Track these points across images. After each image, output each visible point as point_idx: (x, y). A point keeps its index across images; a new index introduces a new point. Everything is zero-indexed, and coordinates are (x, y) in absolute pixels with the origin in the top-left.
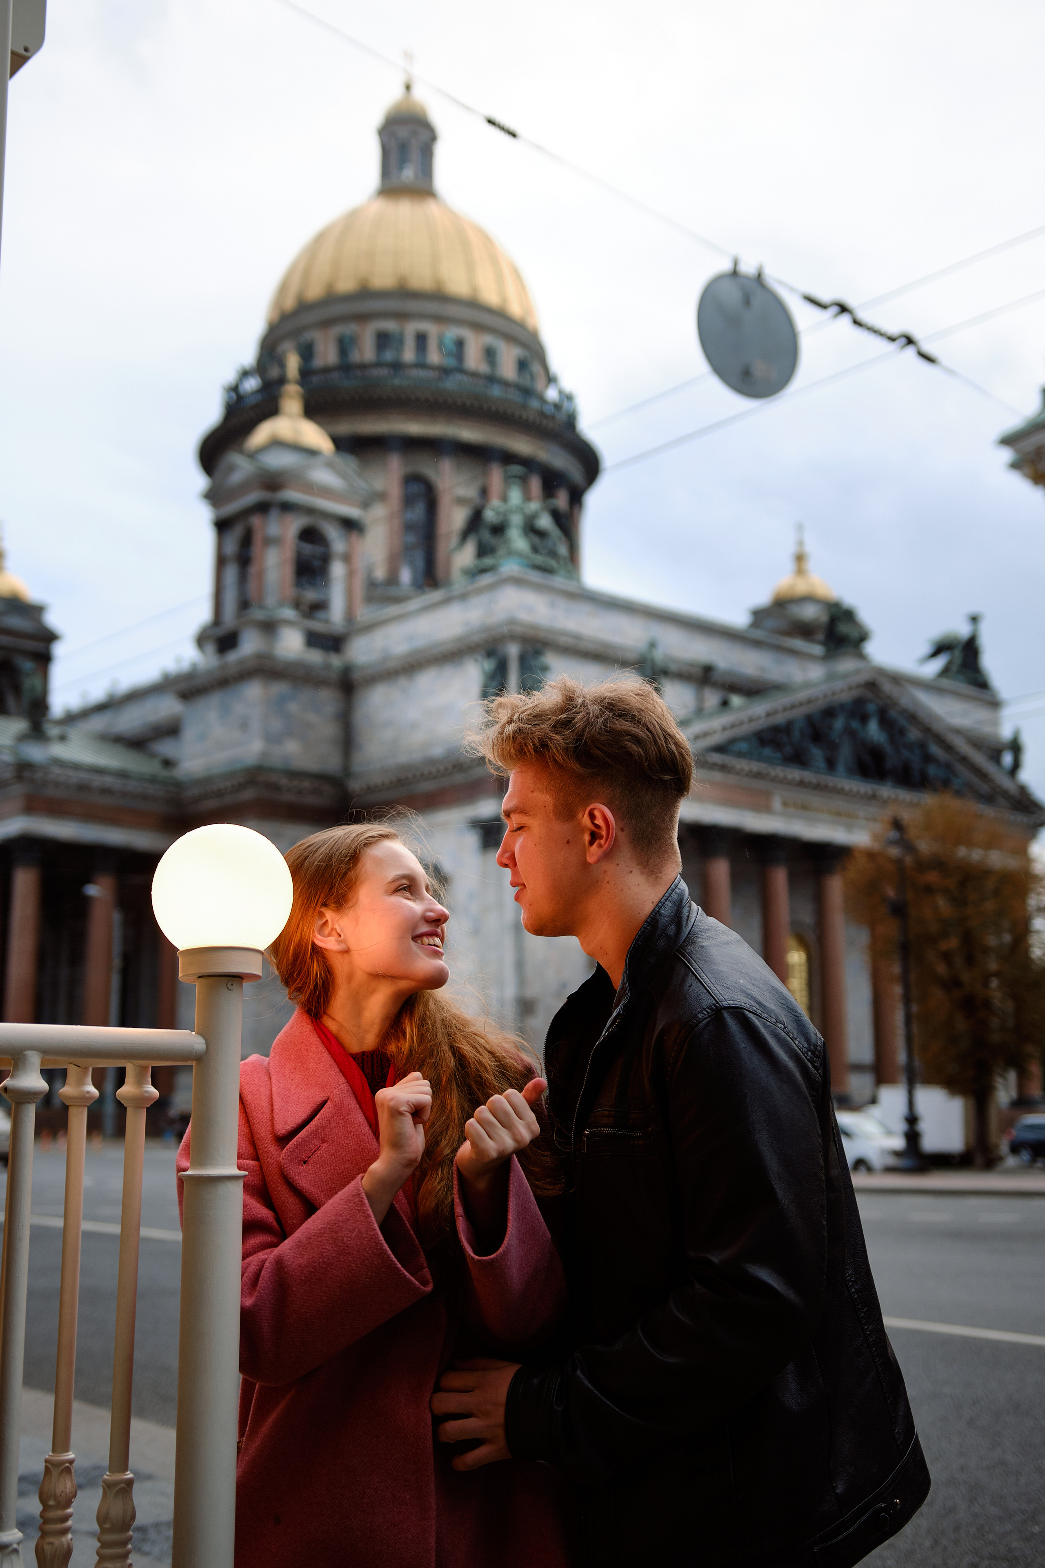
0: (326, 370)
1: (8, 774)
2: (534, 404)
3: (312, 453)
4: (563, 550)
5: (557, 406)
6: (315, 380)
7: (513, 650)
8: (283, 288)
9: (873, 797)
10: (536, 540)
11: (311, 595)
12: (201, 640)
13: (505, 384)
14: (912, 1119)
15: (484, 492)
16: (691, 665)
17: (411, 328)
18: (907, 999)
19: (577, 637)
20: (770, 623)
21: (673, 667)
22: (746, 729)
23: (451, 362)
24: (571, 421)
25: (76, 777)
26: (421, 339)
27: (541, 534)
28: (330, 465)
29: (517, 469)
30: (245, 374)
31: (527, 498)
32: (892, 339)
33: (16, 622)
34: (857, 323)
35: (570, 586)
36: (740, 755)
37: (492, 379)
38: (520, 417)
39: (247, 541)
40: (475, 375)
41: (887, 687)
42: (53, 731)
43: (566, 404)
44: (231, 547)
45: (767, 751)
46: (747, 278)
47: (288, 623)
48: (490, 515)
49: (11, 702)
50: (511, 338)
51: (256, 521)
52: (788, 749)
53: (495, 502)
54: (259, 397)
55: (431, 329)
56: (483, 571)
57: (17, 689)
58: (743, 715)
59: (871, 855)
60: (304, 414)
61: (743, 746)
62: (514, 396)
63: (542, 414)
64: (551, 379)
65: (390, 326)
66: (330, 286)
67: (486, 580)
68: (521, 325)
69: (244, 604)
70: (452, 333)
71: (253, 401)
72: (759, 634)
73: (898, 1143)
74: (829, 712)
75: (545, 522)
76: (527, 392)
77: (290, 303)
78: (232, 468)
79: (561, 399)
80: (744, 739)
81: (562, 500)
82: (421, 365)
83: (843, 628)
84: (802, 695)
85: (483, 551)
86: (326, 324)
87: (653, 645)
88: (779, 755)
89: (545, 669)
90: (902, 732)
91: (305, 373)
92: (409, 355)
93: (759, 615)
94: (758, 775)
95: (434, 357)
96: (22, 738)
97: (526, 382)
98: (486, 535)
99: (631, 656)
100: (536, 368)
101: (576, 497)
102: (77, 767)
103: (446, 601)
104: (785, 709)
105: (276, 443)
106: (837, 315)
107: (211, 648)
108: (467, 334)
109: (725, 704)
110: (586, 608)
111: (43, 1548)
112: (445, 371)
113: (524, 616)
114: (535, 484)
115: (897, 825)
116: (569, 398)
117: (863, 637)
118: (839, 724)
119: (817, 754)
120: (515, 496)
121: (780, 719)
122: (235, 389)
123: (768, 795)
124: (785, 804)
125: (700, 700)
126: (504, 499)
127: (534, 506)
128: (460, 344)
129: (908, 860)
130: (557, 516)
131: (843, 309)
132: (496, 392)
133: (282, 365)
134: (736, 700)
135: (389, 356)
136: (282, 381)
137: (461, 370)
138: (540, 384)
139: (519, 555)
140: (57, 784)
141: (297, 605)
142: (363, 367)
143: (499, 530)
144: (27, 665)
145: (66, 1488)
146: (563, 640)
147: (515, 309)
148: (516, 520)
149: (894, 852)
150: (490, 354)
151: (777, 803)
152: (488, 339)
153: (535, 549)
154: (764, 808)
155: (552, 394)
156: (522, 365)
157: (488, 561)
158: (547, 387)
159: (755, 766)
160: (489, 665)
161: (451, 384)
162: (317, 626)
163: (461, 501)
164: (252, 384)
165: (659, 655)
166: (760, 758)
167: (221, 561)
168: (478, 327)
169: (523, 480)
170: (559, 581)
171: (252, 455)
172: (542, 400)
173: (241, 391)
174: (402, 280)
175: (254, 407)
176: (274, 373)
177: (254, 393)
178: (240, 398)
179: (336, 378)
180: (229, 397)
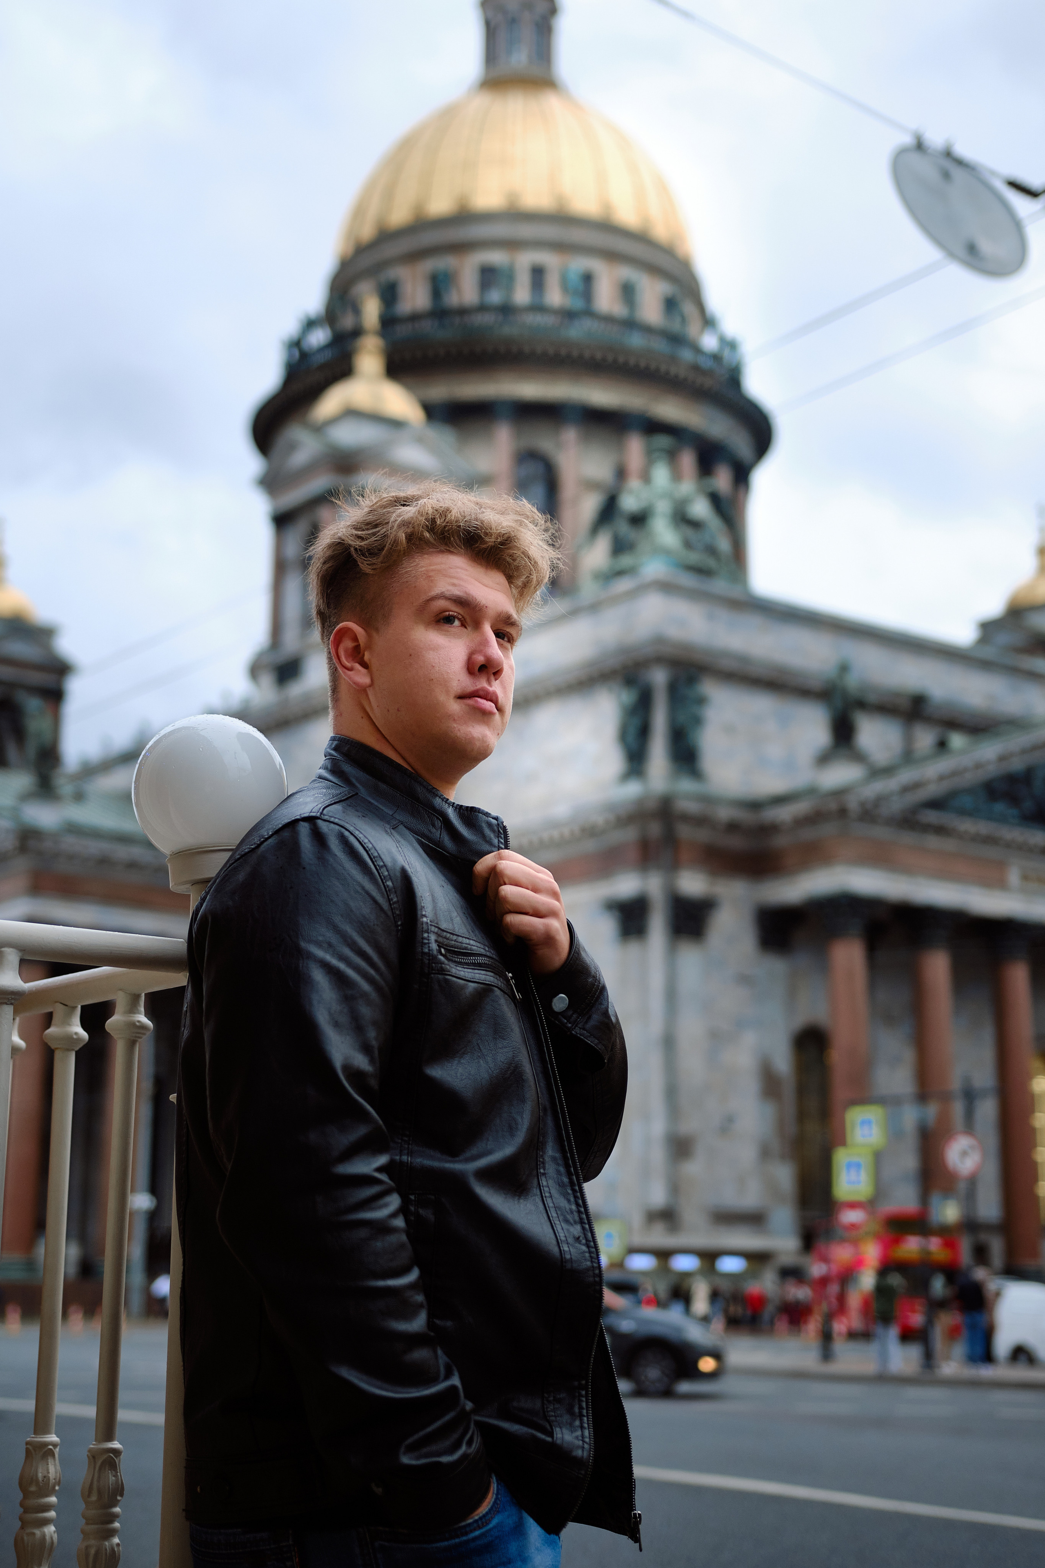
0: (415, 317)
1: (8, 843)
2: (687, 355)
3: (396, 424)
4: (724, 544)
5: (716, 357)
6: (402, 331)
7: (659, 677)
8: (358, 212)
10: (689, 532)
12: (255, 670)
13: (647, 330)
15: (621, 473)
16: (897, 695)
17: (525, 260)
19: (744, 659)
20: (1004, 638)
21: (872, 698)
22: (970, 779)
23: (578, 304)
24: (734, 378)
25: (94, 847)
26: (538, 274)
27: (695, 524)
28: (420, 440)
29: (663, 441)
30: (310, 324)
31: (676, 476)
33: (19, 649)
35: (734, 592)
36: (963, 812)
37: (631, 324)
38: (667, 373)
40: (609, 319)
42: (65, 788)
43: (726, 353)
44: (292, 548)
45: (1000, 807)
46: (933, 154)
48: (629, 502)
49: (12, 752)
50: (654, 270)
52: (1028, 805)
53: (634, 483)
54: (328, 355)
55: (549, 259)
56: (620, 573)
57: (19, 733)
58: (966, 761)
60: (386, 372)
61: (967, 801)
62: (659, 345)
63: (696, 368)
64: (708, 322)
65: (496, 257)
66: (419, 208)
67: (623, 585)
68: (668, 251)
70: (579, 264)
71: (320, 359)
72: (989, 652)
75: (701, 509)
76: (677, 339)
77: (367, 232)
78: (293, 447)
79: (721, 349)
80: (969, 791)
81: (722, 480)
82: (538, 308)
85: (620, 547)
86: (415, 256)
87: (844, 668)
88: (1014, 812)
89: (701, 701)
91: (388, 322)
92: (522, 295)
93: (988, 628)
94: (989, 840)
95: (555, 297)
96: (26, 797)
97: (675, 326)
98: (623, 528)
99: (816, 684)
100: (688, 308)
101: (742, 475)
102: (95, 834)
103: (574, 613)
104: (1024, 751)
105: (351, 413)
107: (267, 680)
108: (597, 266)
109: (942, 745)
110: (755, 620)
111: (22, 1538)
112: (569, 315)
113: (675, 633)
114: (688, 460)
116: (731, 345)
120: (661, 474)
121: (1017, 765)
122: (296, 344)
123: (1001, 866)
124: (1025, 878)
125: (908, 740)
126: (646, 477)
127: (688, 486)
128: (588, 279)
130: (716, 500)
132: (636, 341)
133: (357, 310)
134: (957, 740)
135: (495, 297)
136: (357, 332)
137: (589, 312)
138: (693, 329)
139: (666, 552)
140: (71, 857)
142: (463, 312)
143: (639, 520)
144: (33, 704)
145: (49, 1473)
146: (726, 664)
147: (660, 232)
148: (663, 509)
150: (628, 292)
151: (1014, 876)
152: (626, 272)
153: (688, 545)
154: (999, 884)
155: (709, 341)
156: (670, 305)
157: (626, 561)
158: (702, 331)
159: (982, 827)
160: (628, 697)
161: (577, 331)
163: (591, 485)
164: (319, 337)
165: (852, 682)
166: (990, 818)
168: (612, 256)
169: (672, 456)
170: (720, 586)
171: (319, 429)
172: (697, 349)
173: (305, 345)
174: (512, 197)
175: (322, 367)
176: (347, 322)
177: (322, 349)
178: (304, 355)
179: (427, 327)
180: (290, 355)
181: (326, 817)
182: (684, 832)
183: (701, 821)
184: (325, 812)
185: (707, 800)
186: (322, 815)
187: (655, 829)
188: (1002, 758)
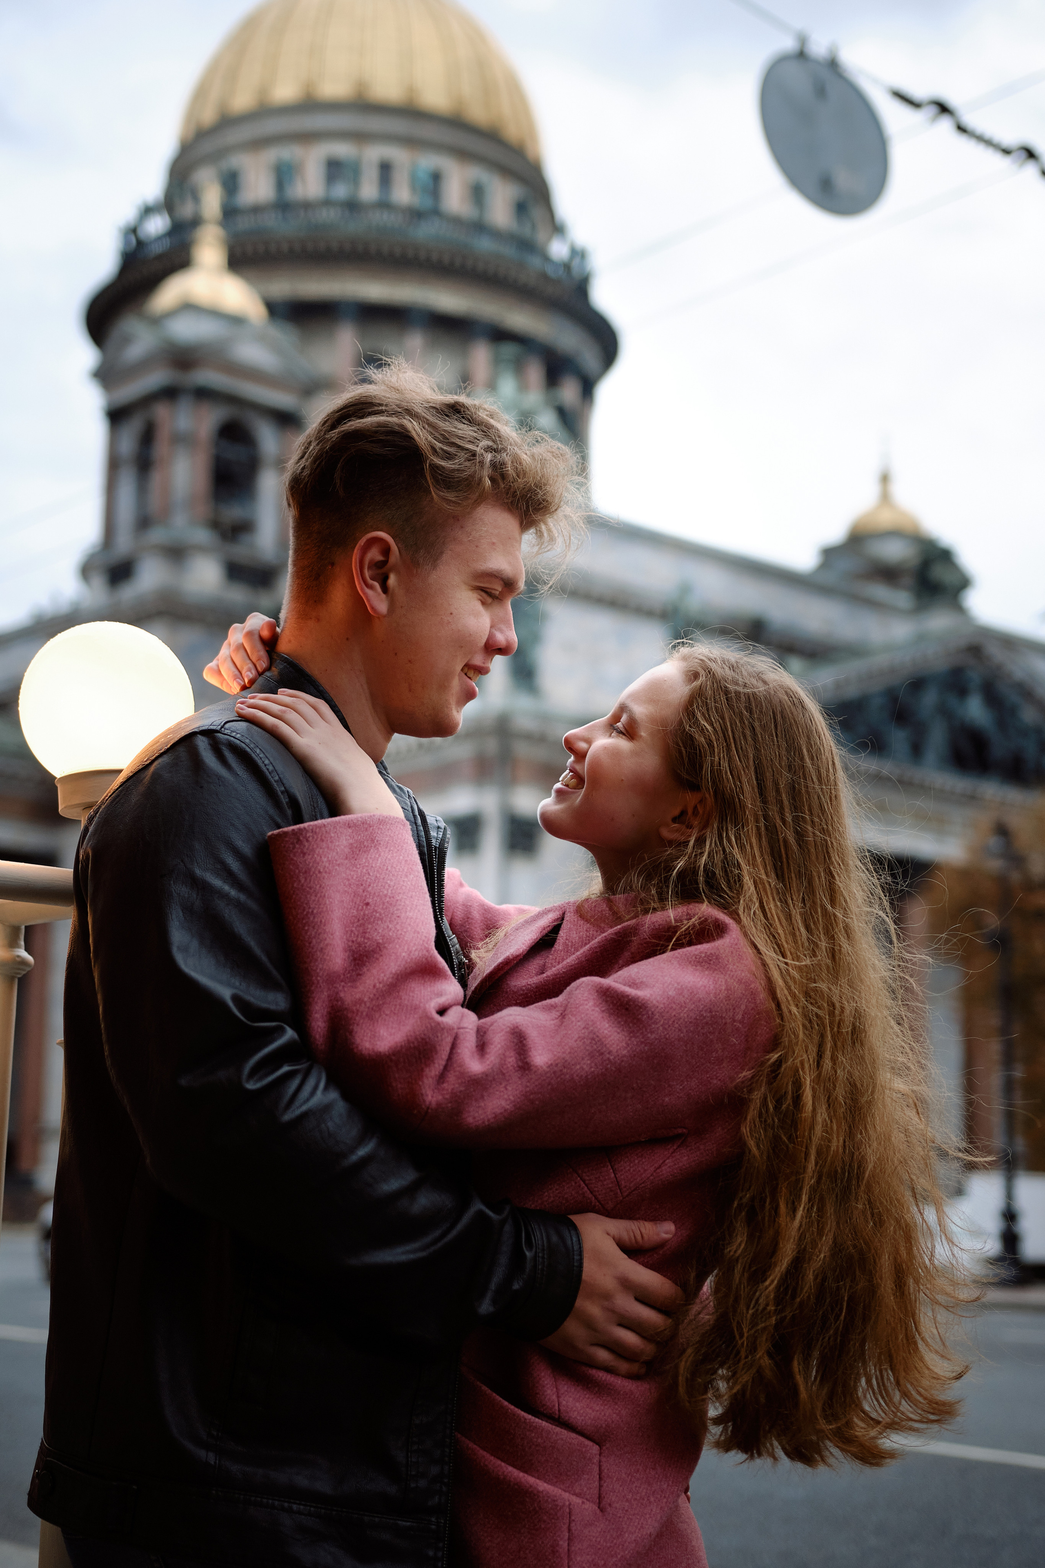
0: (256, 209)
2: (535, 262)
3: (235, 320)
5: (567, 267)
6: (244, 223)
8: (200, 94)
9: (972, 799)
11: (233, 512)
12: (86, 571)
13: (496, 233)
14: (1010, 1216)
17: (373, 154)
18: (1008, 1060)
20: (845, 564)
23: (427, 203)
24: (582, 287)
26: (385, 169)
28: (261, 338)
29: (509, 350)
30: (148, 211)
31: (523, 387)
32: (1006, 152)
34: (961, 129)
37: (480, 227)
38: (517, 280)
39: (148, 437)
40: (456, 221)
41: (996, 653)
43: (575, 263)
44: (128, 444)
46: (816, 62)
47: (200, 549)
50: (506, 171)
51: (162, 412)
52: (863, 731)
54: (166, 243)
55: (398, 155)
59: (965, 874)
60: (227, 265)
62: (509, 251)
63: (545, 276)
64: (558, 229)
65: (342, 150)
66: (262, 94)
69: (144, 523)
70: (428, 161)
71: (157, 249)
72: (830, 578)
73: (992, 1246)
74: (917, 684)
75: (544, 417)
76: (526, 246)
77: (208, 116)
78: (127, 340)
79: (571, 258)
81: (569, 392)
82: (384, 204)
83: (939, 573)
84: (880, 661)
86: (259, 144)
87: (686, 590)
90: (1013, 711)
91: (230, 212)
92: (369, 191)
93: (829, 554)
95: (402, 194)
97: (526, 231)
99: (656, 604)
100: (539, 211)
101: (588, 388)
104: (859, 679)
105: (189, 307)
106: (934, 119)
107: (99, 582)
108: (446, 165)
112: (416, 215)
114: (535, 373)
115: (1002, 830)
116: (579, 254)
117: (964, 583)
118: (929, 699)
119: (899, 738)
120: (507, 385)
121: (852, 691)
122: (133, 231)
126: (492, 387)
127: (534, 398)
128: (436, 177)
129: (1015, 877)
130: (561, 411)
131: (943, 108)
132: (484, 245)
133: (196, 198)
135: (343, 191)
136: (196, 222)
137: (436, 212)
138: (541, 236)
141: (215, 525)
142: (307, 205)
147: (511, 131)
149: (995, 865)
150: (477, 193)
152: (476, 173)
155: (558, 250)
156: (521, 209)
158: (552, 239)
161: (425, 232)
162: (240, 552)
164: (156, 225)
165: (694, 604)
167: (114, 465)
168: (463, 155)
169: (518, 368)
171: (157, 321)
172: (546, 258)
173: (142, 234)
174: (361, 86)
175: (160, 257)
176: (186, 210)
177: (159, 238)
178: (140, 244)
179: (271, 221)
180: (126, 241)
181: (226, 732)
182: (523, 750)
183: (539, 739)
184: (227, 726)
185: (546, 718)
186: (223, 729)
187: (492, 746)
188: (838, 685)
